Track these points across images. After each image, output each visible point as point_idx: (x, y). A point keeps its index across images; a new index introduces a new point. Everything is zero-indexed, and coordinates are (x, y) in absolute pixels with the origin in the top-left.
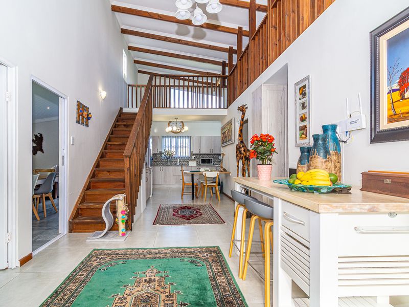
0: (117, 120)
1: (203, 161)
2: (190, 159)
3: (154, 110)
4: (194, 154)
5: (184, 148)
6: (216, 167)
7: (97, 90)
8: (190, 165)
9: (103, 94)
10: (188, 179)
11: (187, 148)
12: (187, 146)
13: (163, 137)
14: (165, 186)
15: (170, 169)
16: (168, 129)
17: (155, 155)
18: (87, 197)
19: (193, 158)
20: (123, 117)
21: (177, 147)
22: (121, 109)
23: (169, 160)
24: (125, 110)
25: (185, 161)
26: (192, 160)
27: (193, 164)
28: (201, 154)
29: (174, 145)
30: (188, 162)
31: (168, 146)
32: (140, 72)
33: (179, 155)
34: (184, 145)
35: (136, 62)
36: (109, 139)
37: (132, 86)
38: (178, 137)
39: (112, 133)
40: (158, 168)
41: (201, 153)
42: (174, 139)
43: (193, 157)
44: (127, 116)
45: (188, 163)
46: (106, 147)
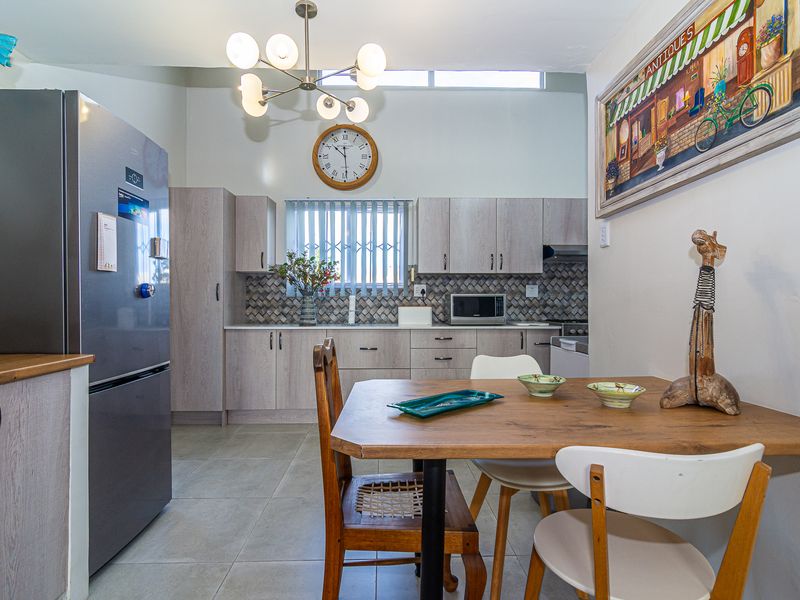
1: (465, 307)
2: (406, 299)
4: (420, 278)
5: (379, 252)
6: (522, 332)
8: (402, 323)
11: (390, 253)
12: (390, 241)
13: (291, 205)
19: (417, 294)
21: (350, 248)
25: (382, 306)
26: (412, 302)
27: (415, 318)
28: (449, 277)
29: (338, 239)
30: (394, 310)
33: (359, 280)
34: (380, 241)
38: (353, 203)
41: (452, 270)
42: (338, 214)
43: (418, 289)
45: (396, 315)
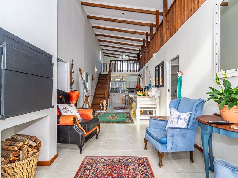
0: (99, 78)
1: (131, 92)
2: (125, 91)
3: (112, 73)
4: (127, 89)
7: (95, 69)
8: (125, 93)
9: (96, 70)
10: (124, 98)
13: (115, 82)
14: (115, 102)
15: (117, 95)
16: (117, 80)
17: (111, 89)
18: (94, 102)
20: (101, 76)
22: (100, 73)
23: (117, 91)
24: (101, 73)
25: (123, 92)
26: (126, 91)
27: (127, 93)
29: (119, 85)
31: (116, 85)
32: (105, 56)
33: (121, 89)
34: (123, 85)
35: (104, 53)
36: (97, 84)
37: (103, 63)
38: (121, 82)
39: (98, 82)
40: (113, 94)
41: (130, 88)
42: (119, 83)
43: (127, 90)
44: (103, 76)
46: (97, 87)
